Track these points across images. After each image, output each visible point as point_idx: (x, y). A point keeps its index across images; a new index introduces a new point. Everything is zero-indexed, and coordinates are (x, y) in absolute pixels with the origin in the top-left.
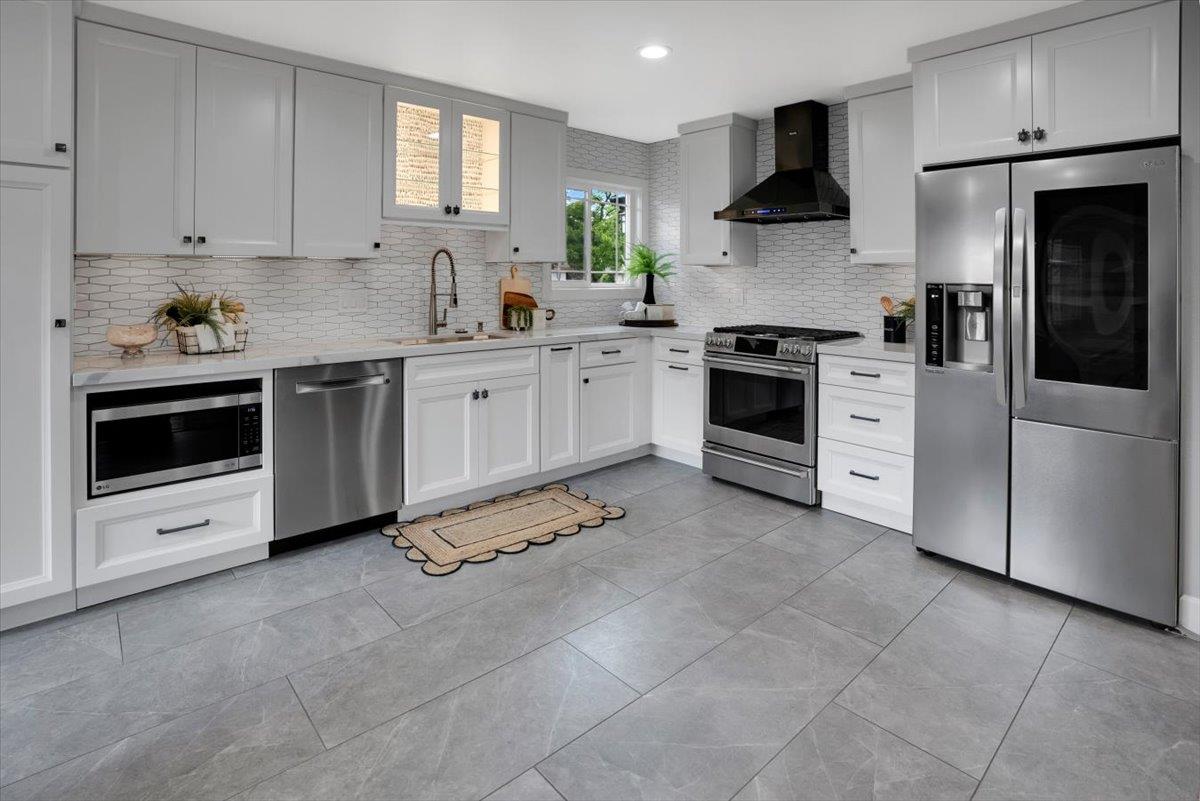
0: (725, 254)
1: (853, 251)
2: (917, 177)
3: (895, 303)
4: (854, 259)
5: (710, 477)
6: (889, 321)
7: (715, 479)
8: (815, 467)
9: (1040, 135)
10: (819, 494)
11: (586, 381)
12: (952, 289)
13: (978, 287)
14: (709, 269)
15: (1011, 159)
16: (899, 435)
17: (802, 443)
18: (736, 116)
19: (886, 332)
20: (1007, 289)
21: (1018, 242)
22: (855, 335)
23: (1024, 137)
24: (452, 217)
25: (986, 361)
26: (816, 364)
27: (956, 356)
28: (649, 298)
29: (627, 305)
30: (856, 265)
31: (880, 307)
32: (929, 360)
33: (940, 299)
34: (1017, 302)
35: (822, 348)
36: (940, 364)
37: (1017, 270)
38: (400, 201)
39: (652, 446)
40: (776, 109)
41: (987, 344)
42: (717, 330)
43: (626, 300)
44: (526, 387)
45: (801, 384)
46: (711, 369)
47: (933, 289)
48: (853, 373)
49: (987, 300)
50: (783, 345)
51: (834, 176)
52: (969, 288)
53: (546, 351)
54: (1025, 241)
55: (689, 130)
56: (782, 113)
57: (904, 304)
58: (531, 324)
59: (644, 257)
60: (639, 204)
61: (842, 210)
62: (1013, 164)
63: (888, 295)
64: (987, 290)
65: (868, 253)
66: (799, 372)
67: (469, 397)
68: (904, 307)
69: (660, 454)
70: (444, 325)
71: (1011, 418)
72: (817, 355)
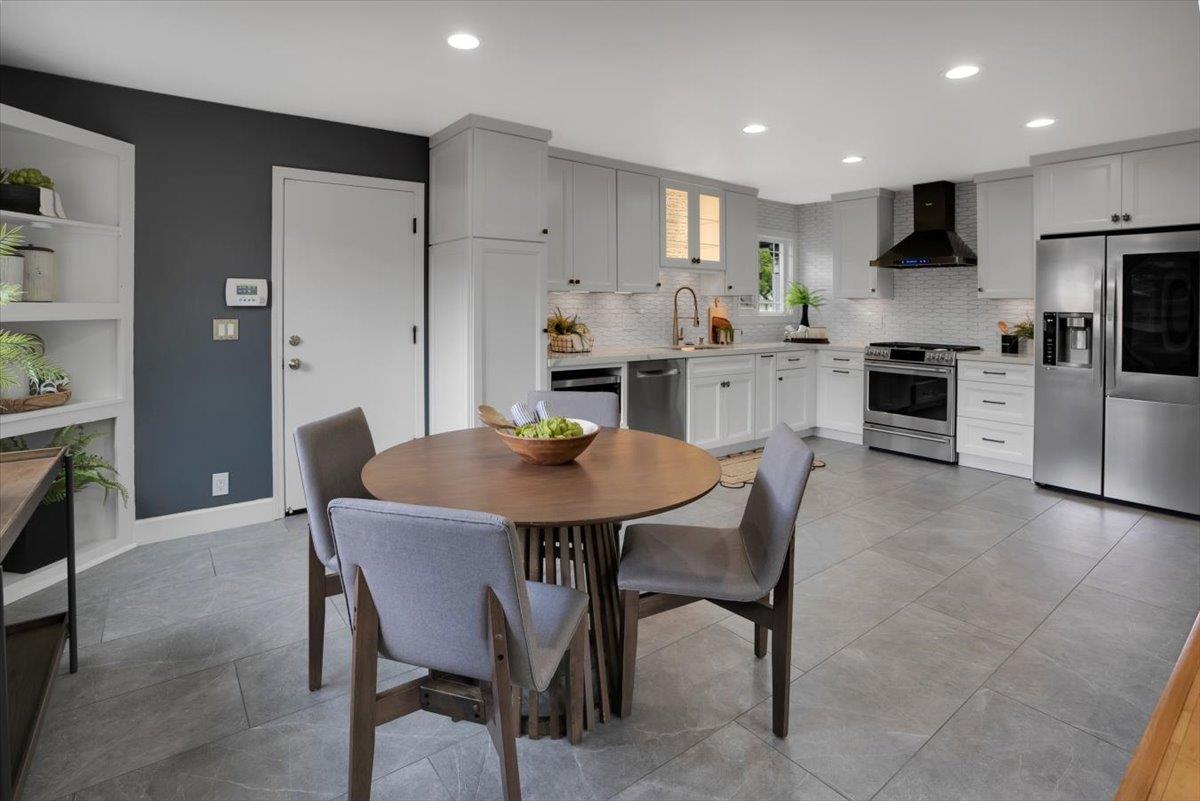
0: (873, 290)
1: (980, 290)
2: (1037, 242)
3: (1009, 326)
4: (980, 295)
5: (867, 447)
6: (1005, 338)
7: (872, 448)
8: (955, 436)
9: (1127, 218)
10: (957, 455)
11: (781, 379)
12: (1062, 316)
13: (1081, 315)
14: (853, 302)
15: (1107, 233)
16: (1021, 413)
17: (945, 420)
18: (882, 189)
19: (1003, 347)
20: (1103, 316)
21: (1111, 285)
22: (978, 348)
23: (1116, 219)
24: (696, 265)
25: (1086, 362)
26: (956, 367)
27: (1064, 358)
28: (805, 322)
29: (789, 328)
30: (981, 300)
31: (999, 330)
32: (1046, 361)
33: (1054, 324)
34: (1110, 324)
35: (960, 356)
36: (1053, 363)
37: (1110, 303)
38: (668, 255)
39: (815, 429)
40: (915, 186)
41: (1087, 351)
42: (872, 345)
43: (788, 324)
44: (747, 381)
45: (945, 380)
46: (871, 372)
47: (1048, 316)
48: (985, 372)
49: (1089, 323)
50: (928, 354)
51: (960, 235)
52: (1075, 315)
53: (759, 357)
54: (1116, 284)
55: (841, 199)
56: (920, 189)
57: (1018, 326)
58: (732, 340)
59: (801, 293)
60: (790, 252)
61: (971, 260)
62: (1109, 237)
63: (1004, 321)
64: (1088, 317)
65: (991, 291)
66: (944, 372)
67: (719, 385)
68: (1016, 329)
69: (822, 434)
70: (682, 339)
71: (1105, 396)
72: (956, 361)
